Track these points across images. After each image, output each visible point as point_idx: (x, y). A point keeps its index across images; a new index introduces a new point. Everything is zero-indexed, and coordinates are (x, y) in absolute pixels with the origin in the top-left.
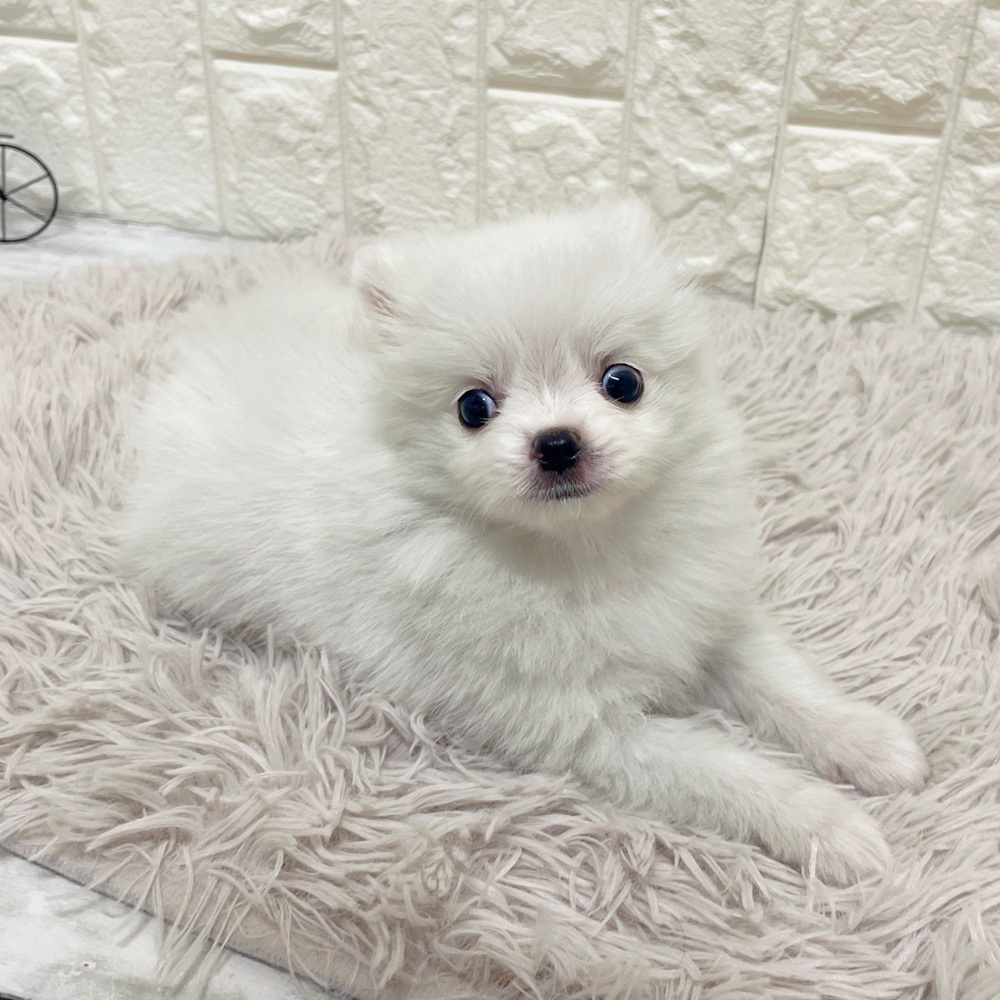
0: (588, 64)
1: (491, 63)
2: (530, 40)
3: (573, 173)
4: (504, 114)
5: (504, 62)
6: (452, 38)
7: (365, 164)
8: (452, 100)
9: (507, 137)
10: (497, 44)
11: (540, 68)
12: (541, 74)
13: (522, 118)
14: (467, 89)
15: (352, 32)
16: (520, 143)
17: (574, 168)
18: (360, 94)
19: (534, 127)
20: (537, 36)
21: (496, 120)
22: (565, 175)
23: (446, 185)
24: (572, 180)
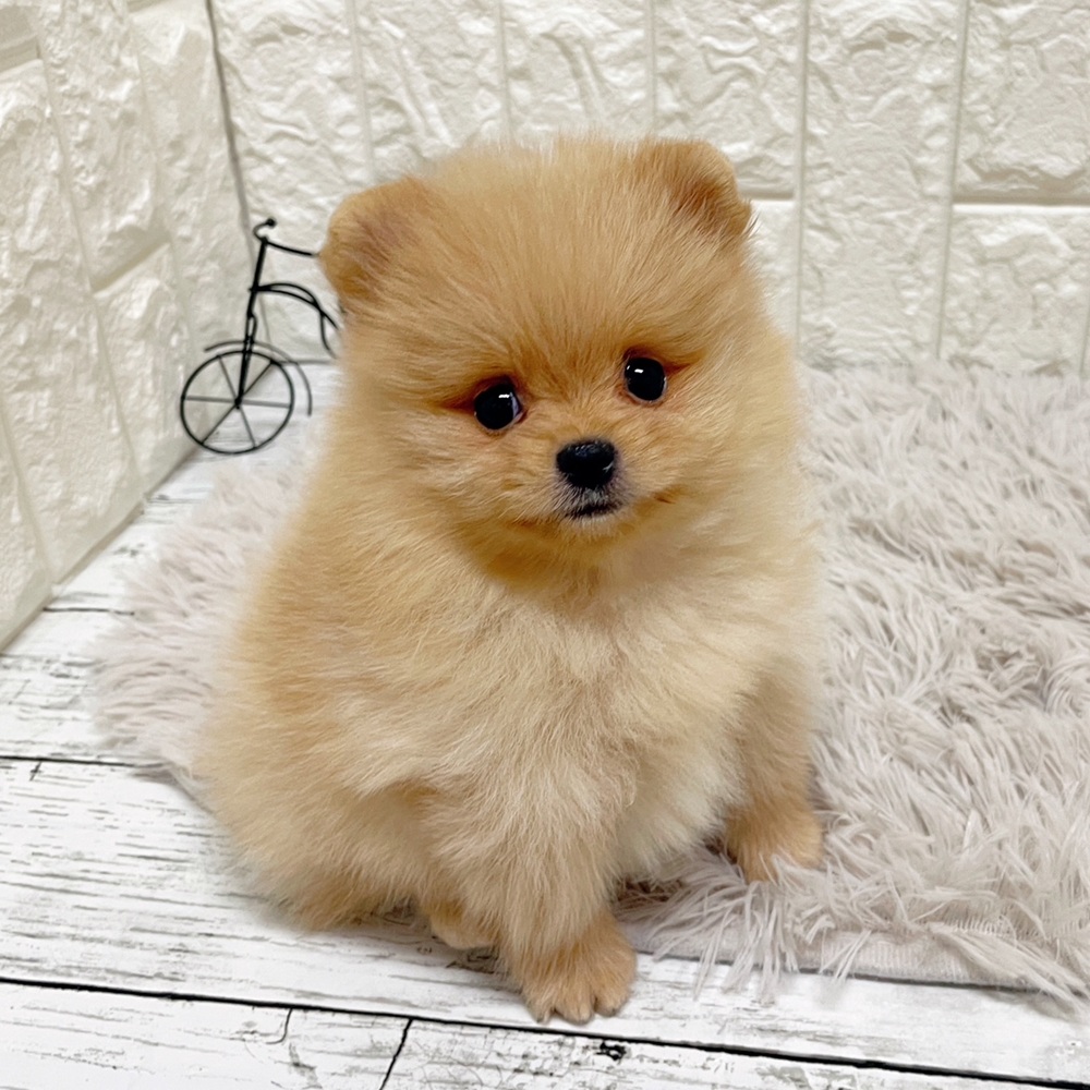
0: (1066, 174)
1: (961, 180)
2: (1006, 155)
3: (1042, 280)
4: (970, 228)
5: (977, 178)
6: (923, 160)
7: (818, 290)
8: (917, 219)
9: (972, 251)
10: (970, 162)
11: (1015, 181)
12: (1015, 187)
13: (990, 231)
14: (935, 208)
15: (818, 161)
16: (988, 256)
17: (1044, 275)
18: (818, 221)
19: (1004, 239)
20: (1014, 151)
21: (962, 234)
22: (1033, 283)
23: (905, 303)
24: (1040, 287)
